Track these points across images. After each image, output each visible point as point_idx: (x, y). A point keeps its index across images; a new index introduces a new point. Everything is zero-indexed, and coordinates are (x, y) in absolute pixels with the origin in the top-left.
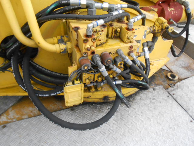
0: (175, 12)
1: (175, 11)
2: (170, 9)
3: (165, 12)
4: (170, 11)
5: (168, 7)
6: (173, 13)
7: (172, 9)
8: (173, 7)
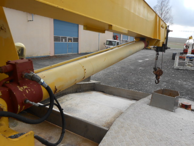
0: (31, 90)
1: (29, 88)
2: (22, 88)
3: (15, 93)
4: (22, 90)
5: (18, 87)
6: (27, 92)
7: (25, 87)
8: (25, 85)
